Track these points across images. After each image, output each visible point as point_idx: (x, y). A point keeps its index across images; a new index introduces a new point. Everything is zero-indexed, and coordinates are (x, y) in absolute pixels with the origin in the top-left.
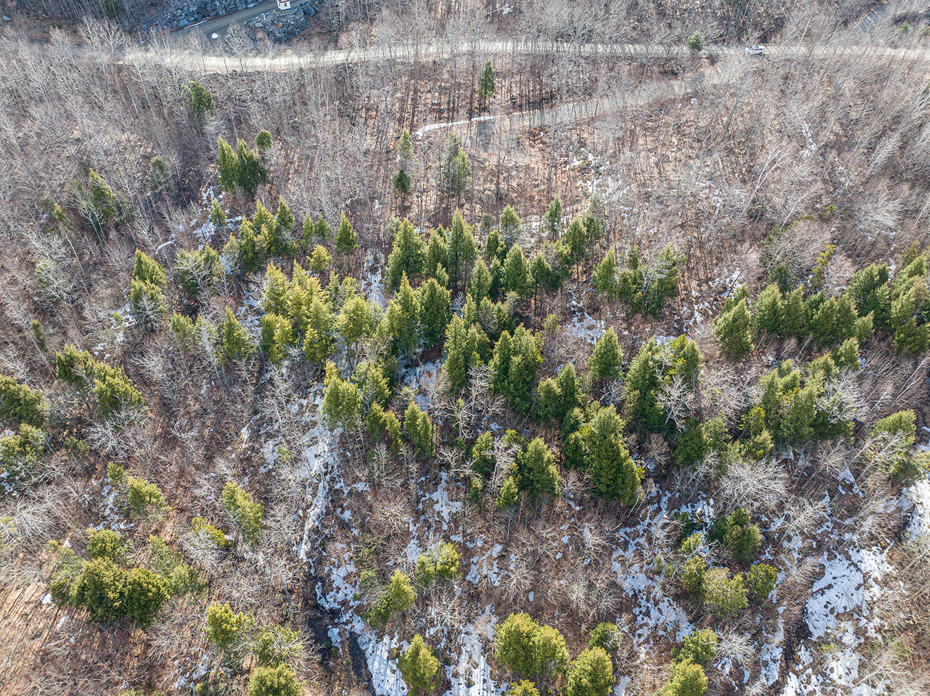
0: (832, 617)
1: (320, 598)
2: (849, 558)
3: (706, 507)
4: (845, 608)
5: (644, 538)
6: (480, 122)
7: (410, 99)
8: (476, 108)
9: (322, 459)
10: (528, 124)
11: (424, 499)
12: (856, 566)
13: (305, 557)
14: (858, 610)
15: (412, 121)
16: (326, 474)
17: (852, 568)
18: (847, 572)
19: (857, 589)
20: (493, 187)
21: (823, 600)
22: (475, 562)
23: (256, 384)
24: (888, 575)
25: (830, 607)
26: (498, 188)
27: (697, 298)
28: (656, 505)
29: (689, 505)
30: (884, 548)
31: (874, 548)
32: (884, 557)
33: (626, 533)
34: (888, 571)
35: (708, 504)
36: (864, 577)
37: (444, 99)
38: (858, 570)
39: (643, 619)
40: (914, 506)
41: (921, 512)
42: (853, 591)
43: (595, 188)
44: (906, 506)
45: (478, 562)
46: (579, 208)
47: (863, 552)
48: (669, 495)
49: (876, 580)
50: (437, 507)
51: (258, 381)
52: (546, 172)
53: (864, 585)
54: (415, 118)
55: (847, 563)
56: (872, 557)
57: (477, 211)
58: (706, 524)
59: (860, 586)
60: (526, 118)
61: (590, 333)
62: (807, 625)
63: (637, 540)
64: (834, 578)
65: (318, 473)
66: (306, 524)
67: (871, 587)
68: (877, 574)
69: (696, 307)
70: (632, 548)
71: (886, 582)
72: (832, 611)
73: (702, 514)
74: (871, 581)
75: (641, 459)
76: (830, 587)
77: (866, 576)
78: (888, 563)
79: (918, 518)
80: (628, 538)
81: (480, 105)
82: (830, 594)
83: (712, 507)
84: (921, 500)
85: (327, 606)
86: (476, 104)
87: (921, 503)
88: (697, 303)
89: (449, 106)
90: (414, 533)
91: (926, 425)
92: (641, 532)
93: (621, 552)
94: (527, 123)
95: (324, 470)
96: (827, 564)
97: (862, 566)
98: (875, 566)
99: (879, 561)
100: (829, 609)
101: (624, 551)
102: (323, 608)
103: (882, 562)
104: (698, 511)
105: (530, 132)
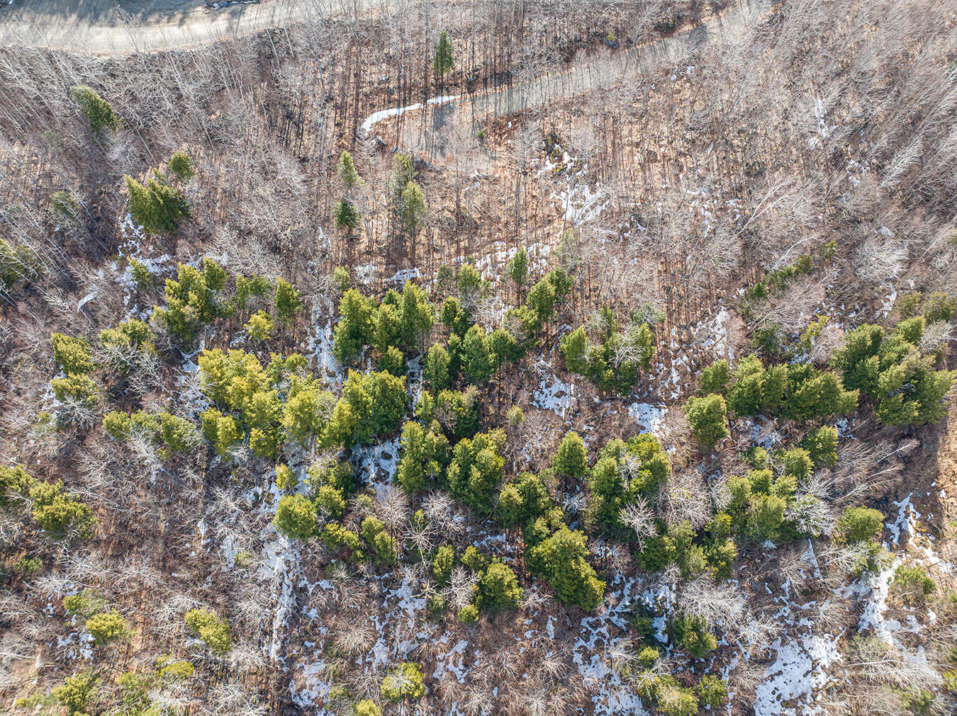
0: (777, 703)
1: (295, 696)
2: (800, 644)
3: (668, 593)
4: (791, 695)
5: (605, 628)
6: (436, 106)
7: (352, 75)
8: (432, 85)
9: (283, 557)
10: (493, 111)
11: (389, 596)
12: (806, 652)
13: (276, 657)
14: (803, 696)
15: (357, 108)
16: (288, 572)
17: (803, 655)
18: (797, 659)
19: (805, 676)
20: (453, 206)
21: (772, 685)
22: (441, 659)
23: (207, 469)
24: (836, 663)
25: (777, 693)
26: (458, 206)
27: (676, 351)
28: (619, 592)
29: (652, 590)
30: (835, 636)
31: (826, 636)
32: (834, 645)
33: (588, 622)
34: (836, 659)
35: (671, 589)
36: (813, 663)
37: (394, 74)
38: (809, 656)
39: (601, 707)
40: (871, 591)
41: (876, 598)
42: (801, 678)
43: (570, 202)
44: (863, 590)
45: (444, 659)
46: (551, 231)
47: (816, 638)
48: (633, 582)
49: (823, 668)
50: (402, 604)
51: (209, 466)
52: (514, 182)
53: (812, 672)
54: (360, 104)
55: (798, 649)
56: (823, 644)
57: (435, 238)
58: (667, 611)
59: (808, 673)
60: (491, 100)
61: (559, 401)
62: (754, 711)
63: (599, 629)
64: (785, 665)
65: (280, 571)
66: (274, 624)
67: (819, 674)
68: (825, 662)
69: (673, 362)
70: (594, 639)
71: (832, 670)
72: (779, 698)
73: (664, 599)
74: (819, 669)
75: (606, 546)
76: (780, 673)
77: (815, 663)
78: (838, 651)
79: (873, 604)
80: (590, 629)
81: (437, 80)
82: (779, 681)
83: (674, 592)
84: (879, 585)
85: (301, 704)
86: (432, 80)
87: (879, 588)
88: (675, 358)
89: (399, 83)
90: (381, 632)
91: (897, 500)
92: (603, 622)
93: (582, 642)
94: (491, 110)
95: (286, 569)
96: (779, 649)
97: (812, 653)
98: (824, 653)
99: (829, 649)
100: (776, 695)
101: (586, 642)
102: (298, 706)
103: (832, 650)
104: (660, 597)
105: (496, 124)
